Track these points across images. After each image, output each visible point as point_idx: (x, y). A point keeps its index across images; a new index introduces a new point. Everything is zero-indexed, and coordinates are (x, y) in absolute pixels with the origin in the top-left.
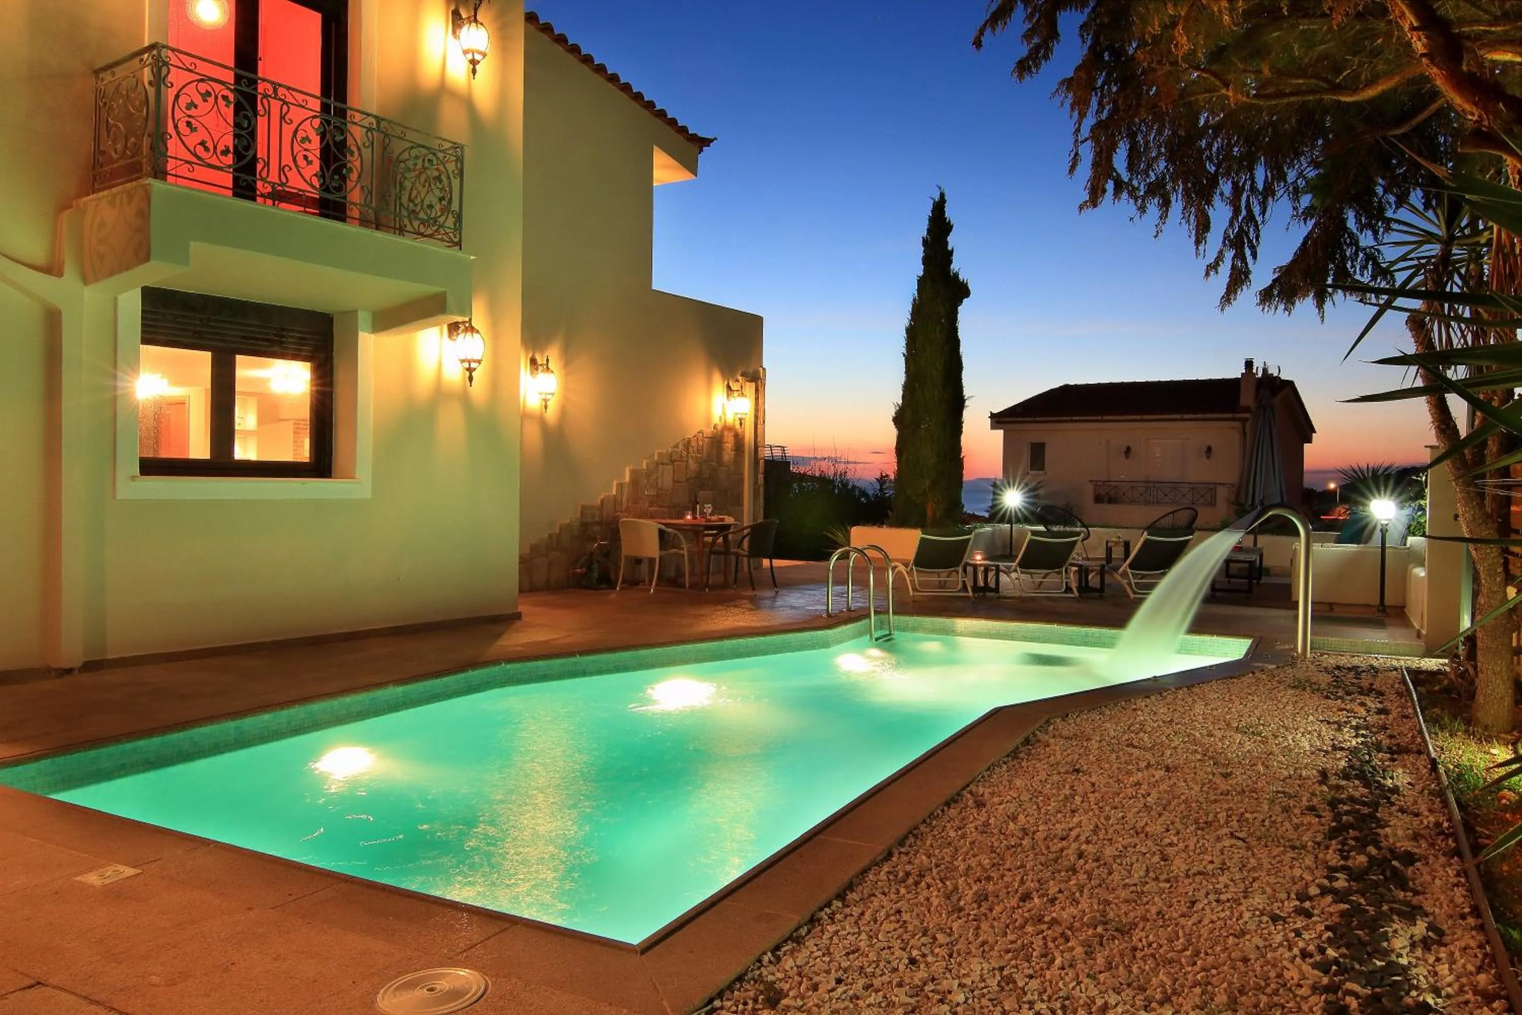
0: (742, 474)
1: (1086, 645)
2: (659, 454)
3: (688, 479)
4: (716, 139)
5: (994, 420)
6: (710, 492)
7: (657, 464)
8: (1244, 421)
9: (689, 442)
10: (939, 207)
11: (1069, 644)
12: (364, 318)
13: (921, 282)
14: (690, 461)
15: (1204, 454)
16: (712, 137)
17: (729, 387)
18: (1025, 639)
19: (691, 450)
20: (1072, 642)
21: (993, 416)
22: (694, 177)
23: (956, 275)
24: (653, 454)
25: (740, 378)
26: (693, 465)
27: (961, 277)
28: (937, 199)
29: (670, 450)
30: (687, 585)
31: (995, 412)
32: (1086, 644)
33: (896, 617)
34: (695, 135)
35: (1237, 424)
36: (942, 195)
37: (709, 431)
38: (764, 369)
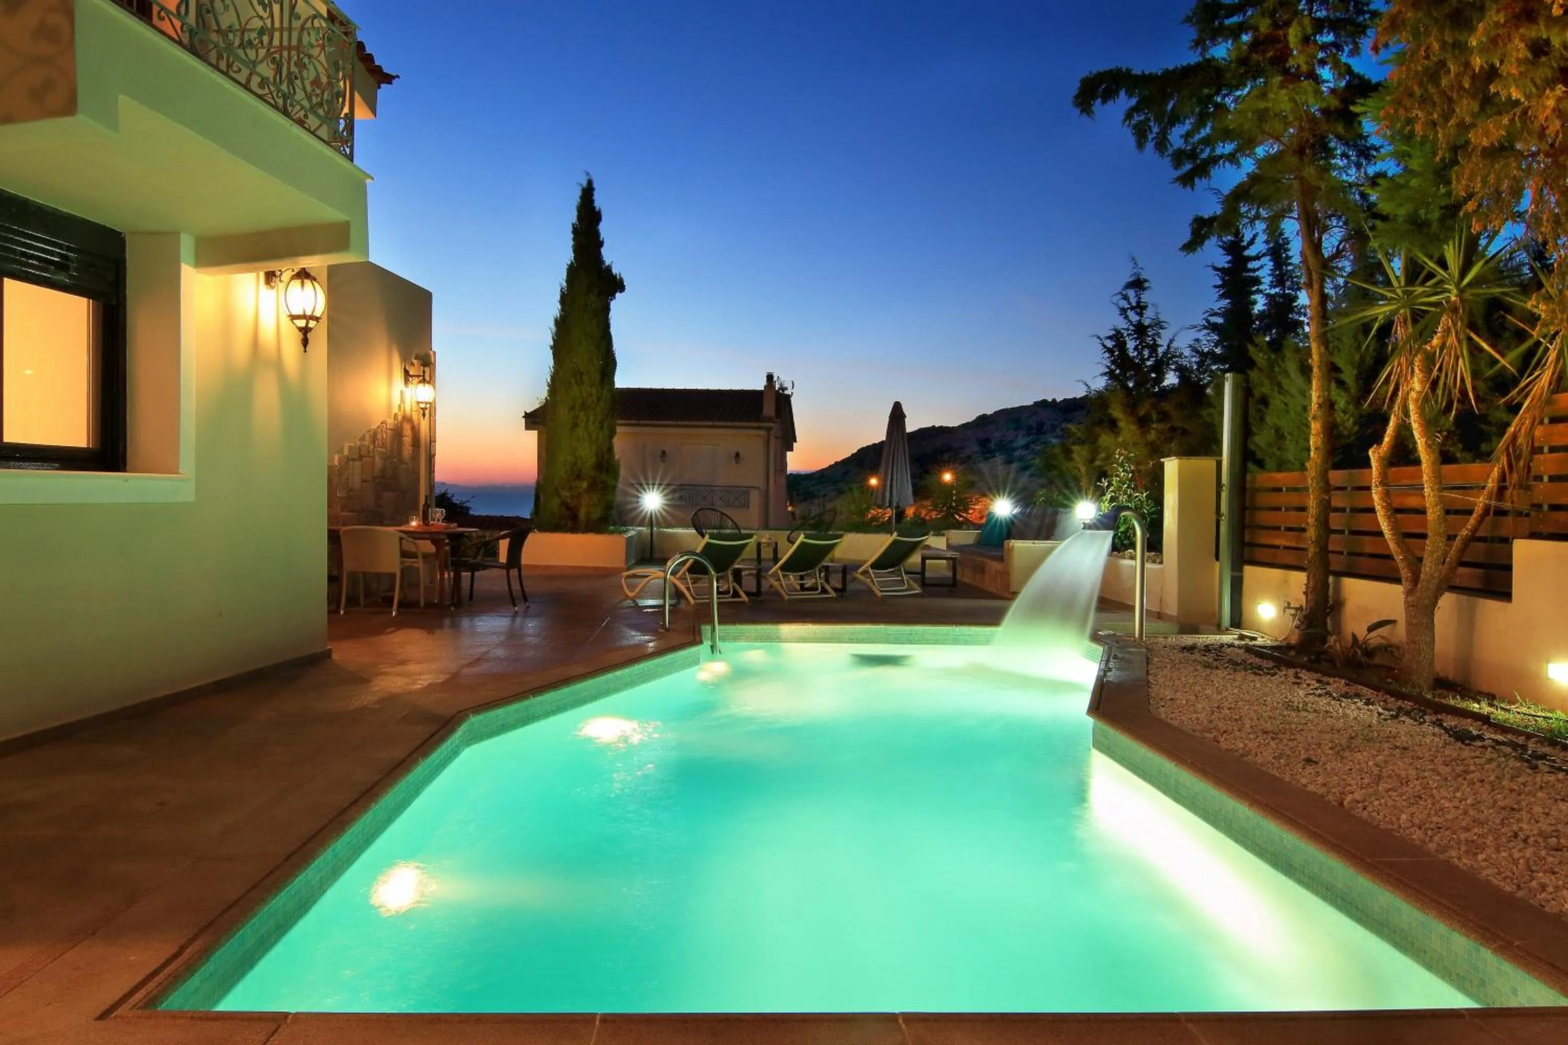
0: (418, 473)
1: (911, 644)
2: (350, 448)
3: (374, 478)
4: (398, 76)
5: (529, 420)
6: (391, 493)
7: (349, 459)
8: (768, 430)
9: (375, 433)
10: (588, 193)
11: (895, 643)
12: (187, 244)
13: (571, 270)
14: (377, 458)
15: (733, 460)
16: (395, 75)
17: (406, 372)
18: (851, 641)
19: (377, 443)
20: (897, 641)
21: (527, 416)
22: (372, 116)
23: (609, 269)
24: (343, 449)
25: (415, 362)
26: (378, 462)
27: (615, 271)
28: (585, 184)
29: (358, 443)
30: (422, 604)
31: (528, 412)
32: (910, 642)
33: (722, 627)
34: (379, 67)
35: (762, 433)
36: (590, 182)
37: (391, 422)
38: (434, 353)
